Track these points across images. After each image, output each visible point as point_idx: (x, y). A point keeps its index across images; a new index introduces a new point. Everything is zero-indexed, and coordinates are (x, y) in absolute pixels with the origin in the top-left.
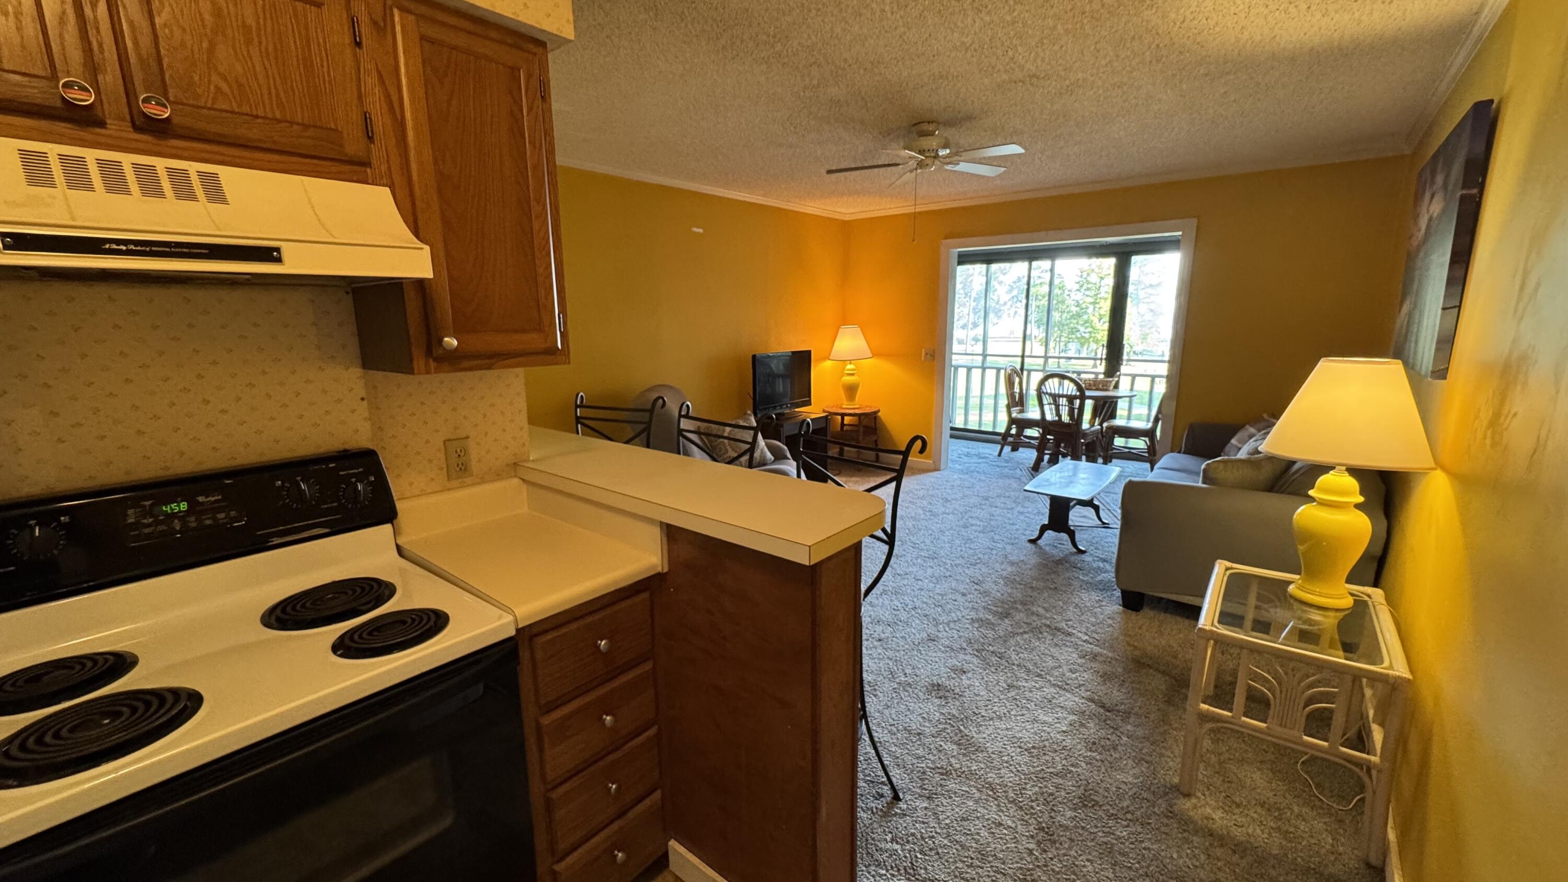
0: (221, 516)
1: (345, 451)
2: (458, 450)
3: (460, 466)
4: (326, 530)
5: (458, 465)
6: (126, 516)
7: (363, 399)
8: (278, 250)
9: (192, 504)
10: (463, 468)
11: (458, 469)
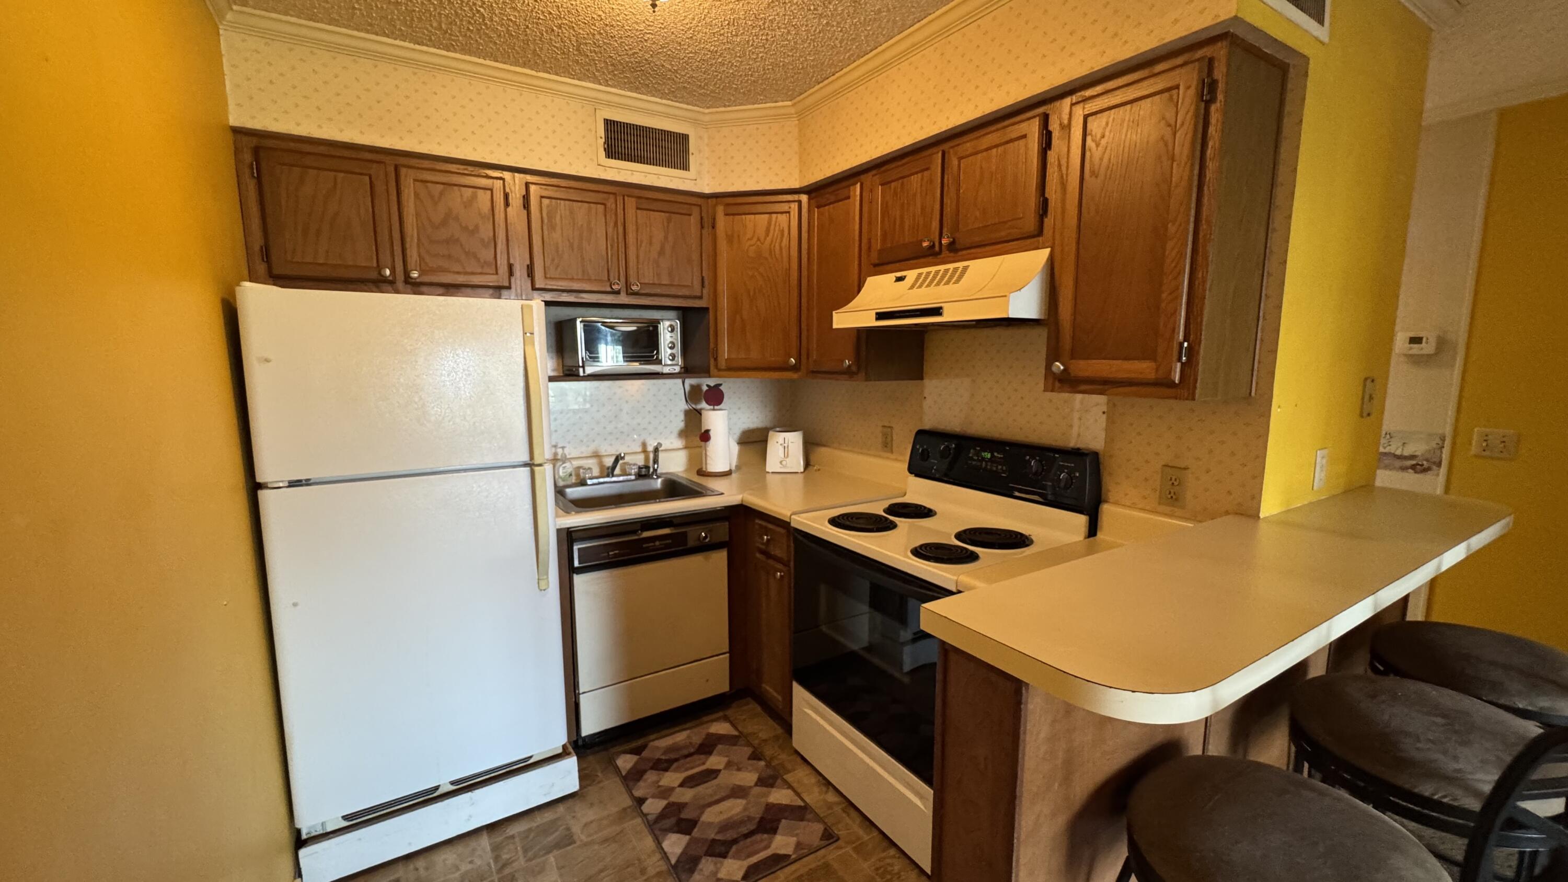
0: (1000, 467)
1: (1079, 449)
2: (1173, 479)
3: (1172, 494)
4: (1041, 500)
5: (1170, 493)
6: (969, 452)
7: (1104, 413)
8: (941, 308)
9: (992, 455)
10: (1174, 497)
11: (1169, 496)
